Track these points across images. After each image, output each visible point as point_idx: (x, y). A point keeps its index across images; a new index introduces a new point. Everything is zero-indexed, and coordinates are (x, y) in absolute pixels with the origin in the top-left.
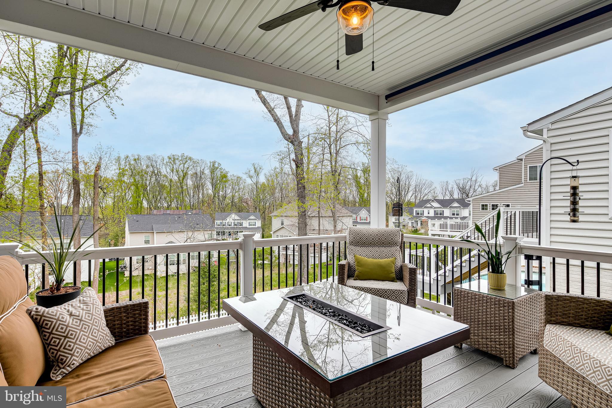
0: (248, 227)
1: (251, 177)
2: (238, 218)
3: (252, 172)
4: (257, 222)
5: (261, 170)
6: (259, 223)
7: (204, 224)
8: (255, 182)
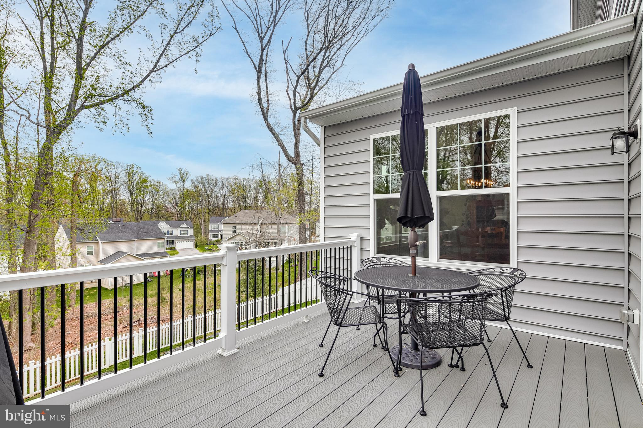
0: (179, 235)
1: (176, 182)
2: (167, 226)
3: (178, 178)
4: (189, 230)
5: (188, 176)
6: (191, 232)
7: (152, 232)
8: (181, 189)
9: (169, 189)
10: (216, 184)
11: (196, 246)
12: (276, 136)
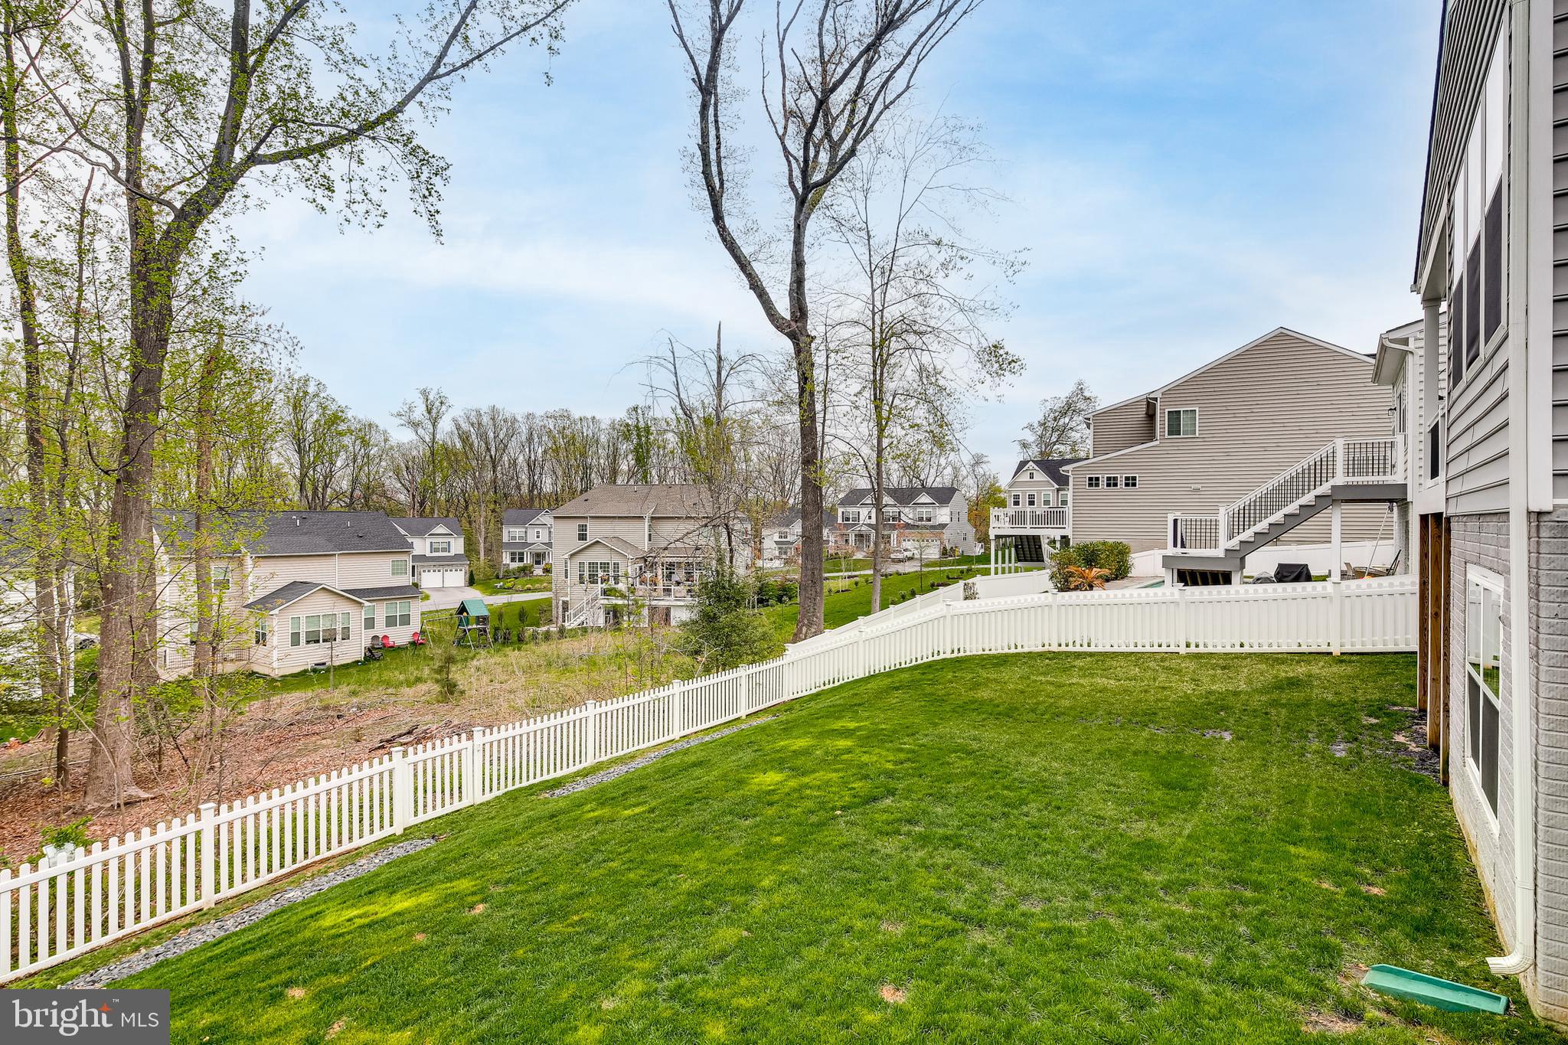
0: (429, 554)
1: (415, 425)
3: (419, 413)
4: (452, 541)
5: (444, 408)
6: (458, 546)
7: (378, 536)
8: (428, 440)
9: (393, 442)
10: (512, 433)
11: (471, 582)
12: (743, 264)
